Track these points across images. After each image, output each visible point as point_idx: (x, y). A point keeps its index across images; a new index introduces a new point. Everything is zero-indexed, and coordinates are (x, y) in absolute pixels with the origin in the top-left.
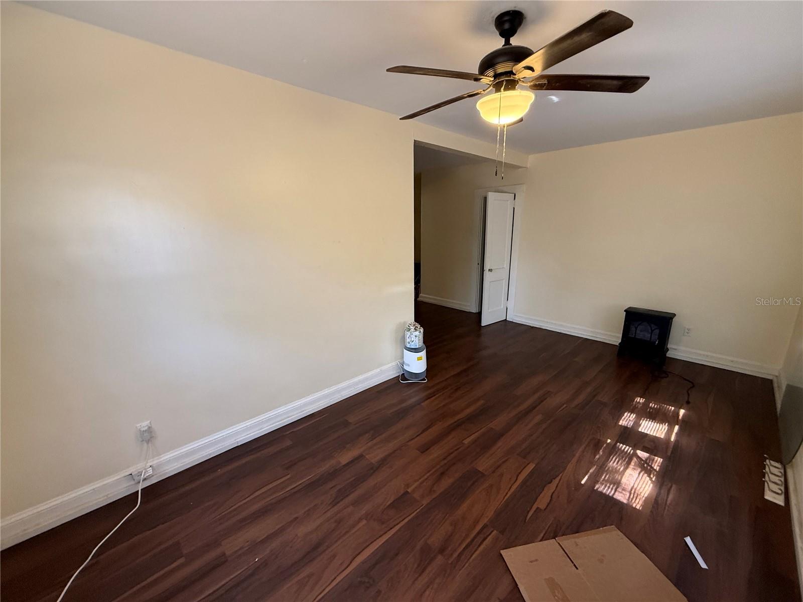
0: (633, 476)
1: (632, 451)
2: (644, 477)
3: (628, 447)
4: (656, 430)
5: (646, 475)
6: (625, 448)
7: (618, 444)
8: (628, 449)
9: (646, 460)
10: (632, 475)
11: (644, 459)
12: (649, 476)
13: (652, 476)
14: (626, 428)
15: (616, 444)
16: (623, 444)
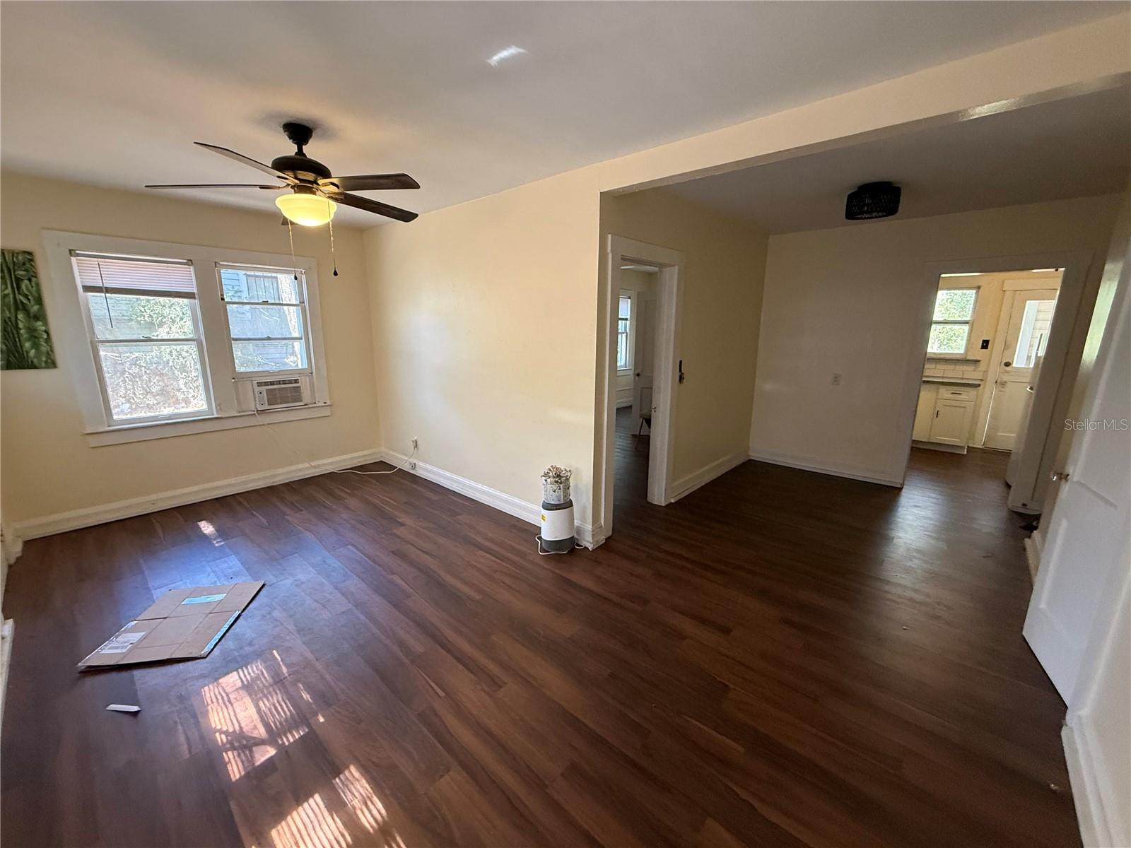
0: (241, 710)
1: (280, 742)
2: (229, 724)
3: (292, 740)
4: (298, 836)
5: (231, 730)
6: (293, 736)
7: (307, 730)
8: (290, 739)
9: (251, 751)
10: (245, 711)
11: (254, 749)
12: (226, 733)
13: (223, 737)
14: (337, 772)
15: (309, 725)
16: (301, 737)
